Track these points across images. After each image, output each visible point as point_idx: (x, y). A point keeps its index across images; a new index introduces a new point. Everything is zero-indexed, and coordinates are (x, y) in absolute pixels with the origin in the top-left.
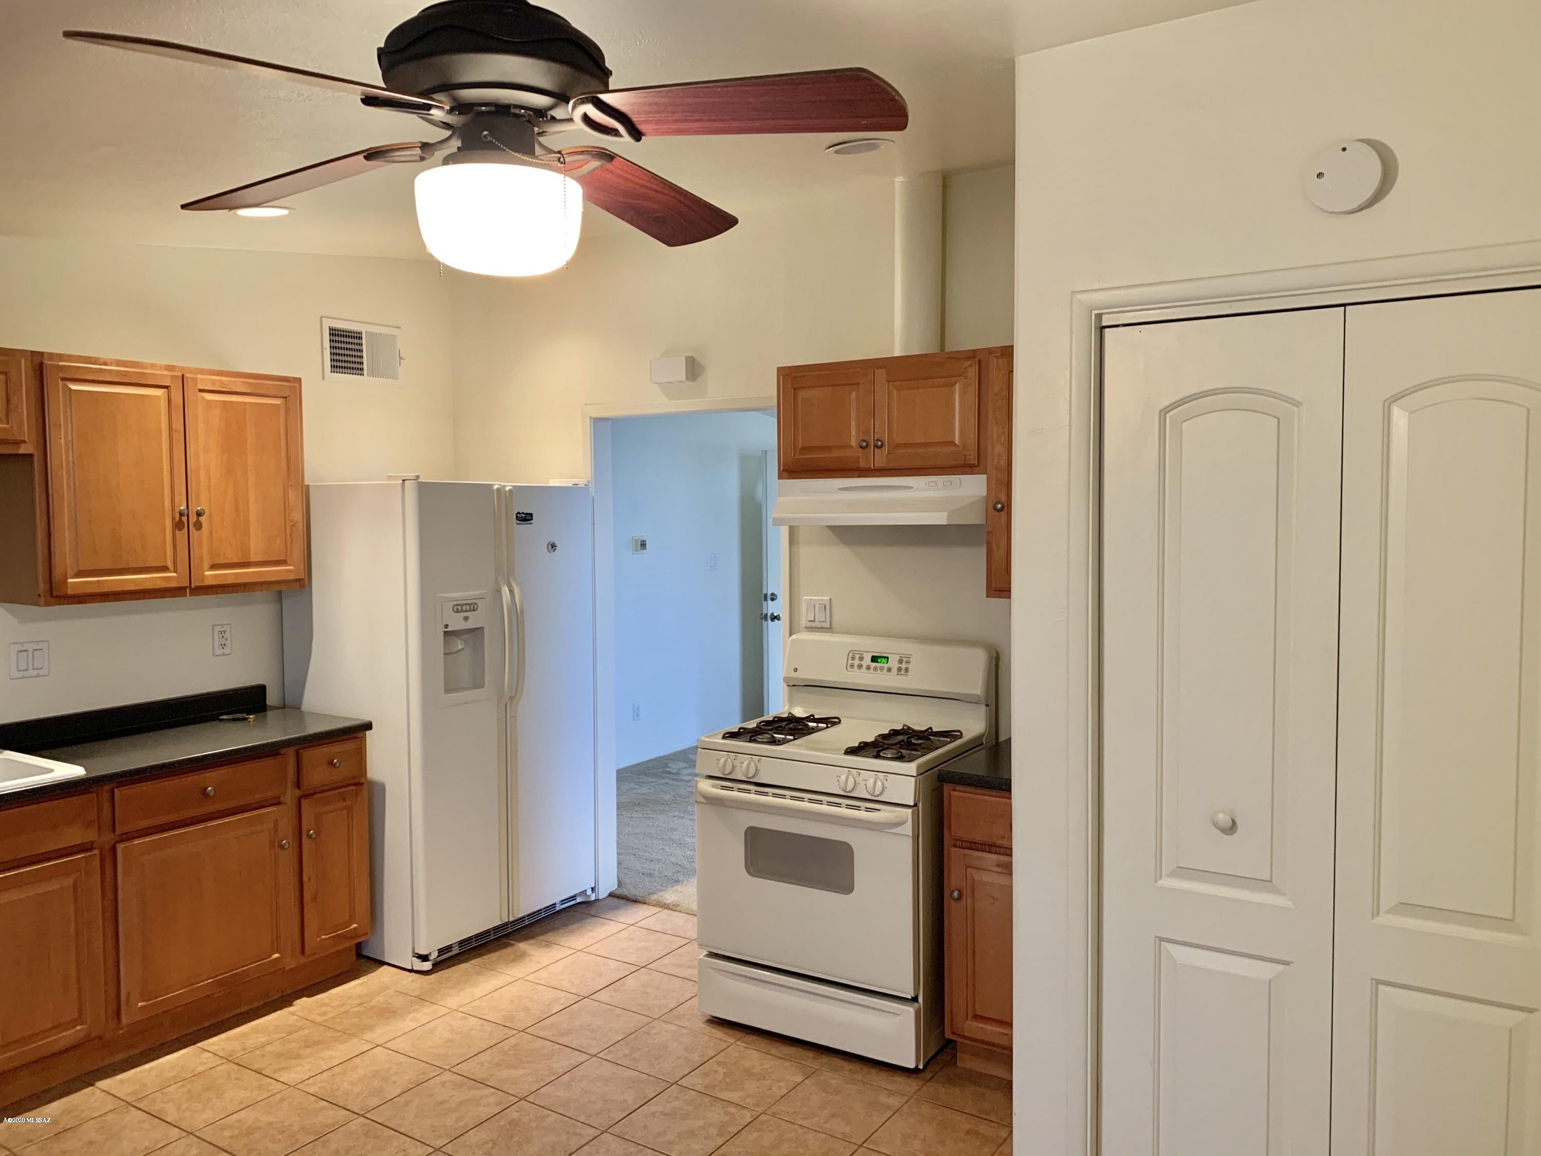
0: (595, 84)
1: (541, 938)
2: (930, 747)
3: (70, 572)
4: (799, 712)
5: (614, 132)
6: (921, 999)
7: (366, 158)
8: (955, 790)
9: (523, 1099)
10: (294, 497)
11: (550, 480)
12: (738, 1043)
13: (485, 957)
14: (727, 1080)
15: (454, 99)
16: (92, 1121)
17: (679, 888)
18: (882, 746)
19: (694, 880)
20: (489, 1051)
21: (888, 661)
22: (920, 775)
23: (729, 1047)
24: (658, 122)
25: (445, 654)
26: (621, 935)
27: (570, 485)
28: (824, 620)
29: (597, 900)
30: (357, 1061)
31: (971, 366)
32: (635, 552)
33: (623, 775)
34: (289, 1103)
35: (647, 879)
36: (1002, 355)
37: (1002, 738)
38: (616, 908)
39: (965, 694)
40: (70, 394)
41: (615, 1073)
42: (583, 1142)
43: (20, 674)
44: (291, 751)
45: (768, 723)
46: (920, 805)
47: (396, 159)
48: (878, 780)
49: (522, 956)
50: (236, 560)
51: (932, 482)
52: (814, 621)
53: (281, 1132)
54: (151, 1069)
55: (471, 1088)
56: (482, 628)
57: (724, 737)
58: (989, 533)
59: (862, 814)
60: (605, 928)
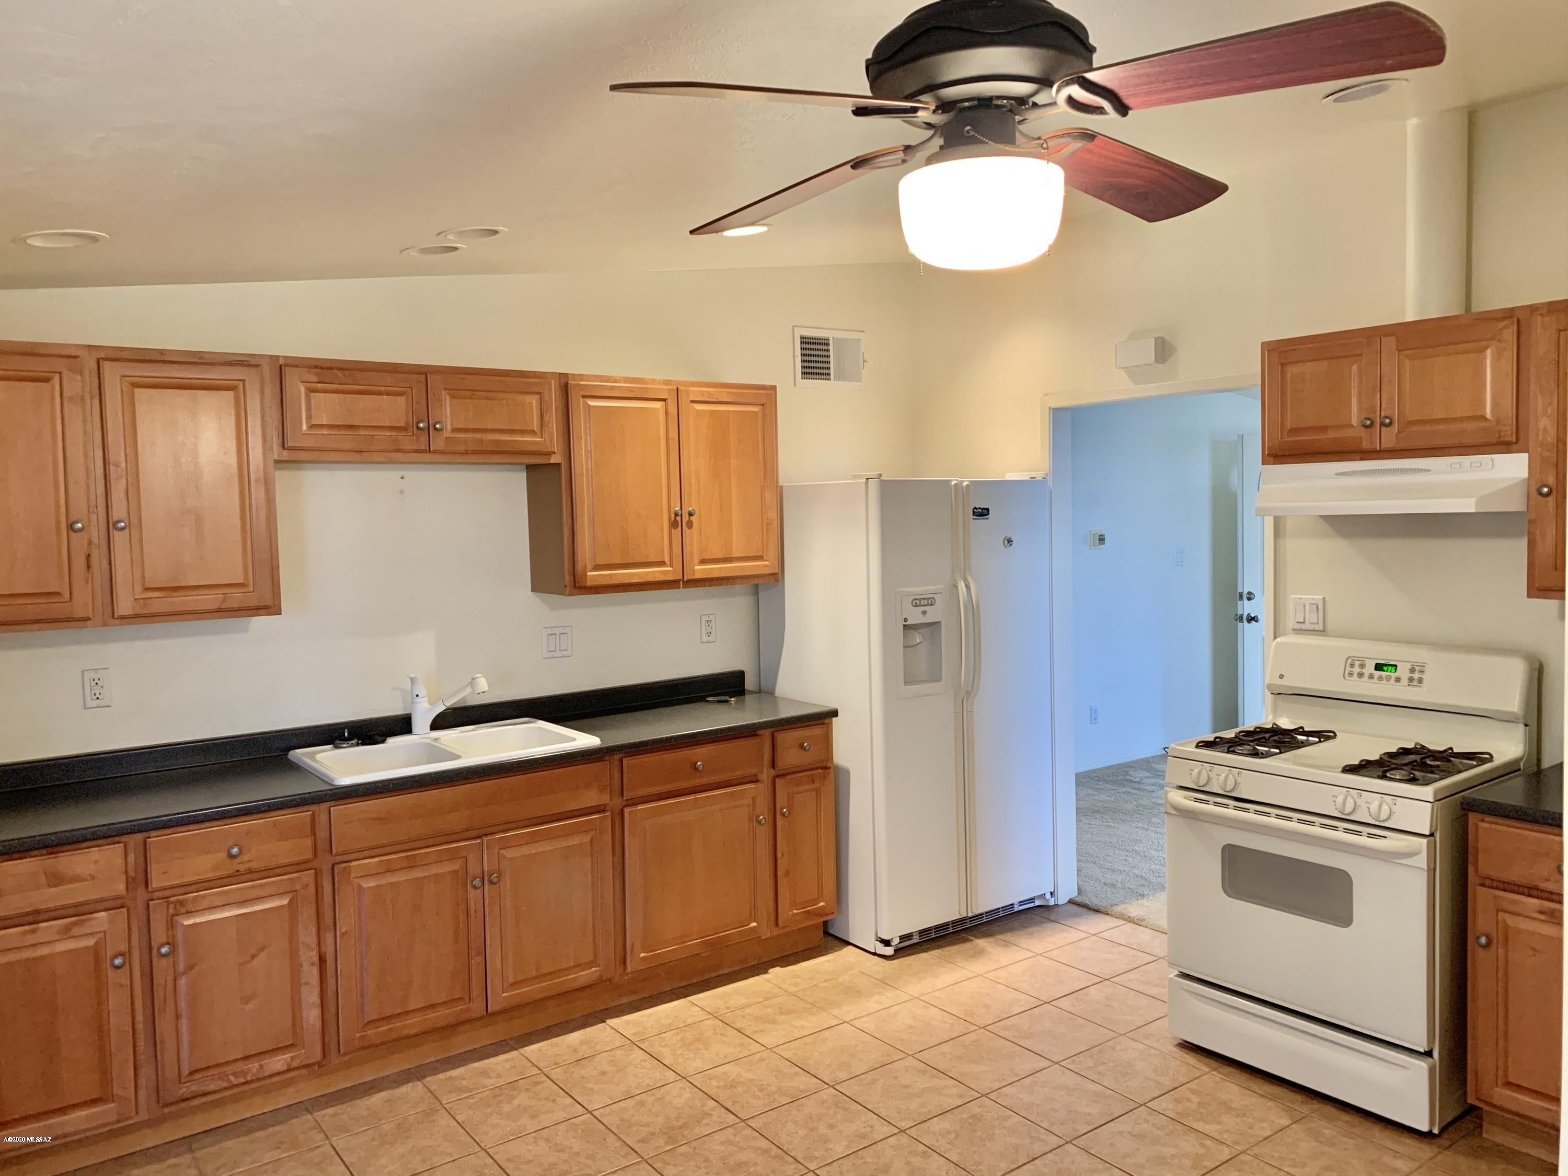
0: (1079, 64)
1: (1000, 937)
2: (1451, 770)
3: (589, 567)
4: (1285, 723)
5: (1099, 110)
6: (1436, 1054)
7: (852, 167)
8: (1483, 821)
9: (986, 1095)
10: (769, 497)
11: (1007, 474)
12: (1214, 1073)
13: (944, 949)
14: (1202, 1110)
15: (938, 98)
16: (604, 1054)
17: (1144, 901)
18: (1388, 766)
19: (1163, 896)
20: (950, 1043)
21: (1396, 669)
22: (1439, 800)
23: (1203, 1075)
24: (1147, 93)
25: (905, 647)
26: (1081, 944)
27: (1028, 478)
28: (1316, 621)
29: (1056, 905)
30: (826, 1034)
31: (1506, 327)
32: (1092, 547)
33: (1084, 780)
34: (768, 1064)
35: (1109, 889)
36: (1548, 312)
37: (1546, 764)
38: (1076, 915)
39: (1499, 711)
40: (589, 410)
41: (1078, 1084)
42: (1048, 1149)
43: (550, 655)
44: (766, 733)
45: (1248, 733)
46: (1438, 835)
47: (880, 165)
48: (1384, 803)
49: (981, 952)
50: (721, 556)
51: (1456, 463)
52: (1304, 622)
53: (761, 1090)
54: (651, 1015)
55: (933, 1076)
56: (939, 623)
57: (1197, 746)
58: (1531, 522)
59: (1364, 841)
60: (1065, 934)
